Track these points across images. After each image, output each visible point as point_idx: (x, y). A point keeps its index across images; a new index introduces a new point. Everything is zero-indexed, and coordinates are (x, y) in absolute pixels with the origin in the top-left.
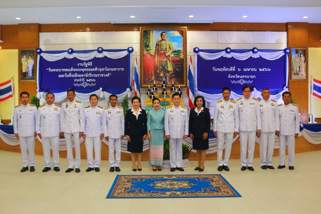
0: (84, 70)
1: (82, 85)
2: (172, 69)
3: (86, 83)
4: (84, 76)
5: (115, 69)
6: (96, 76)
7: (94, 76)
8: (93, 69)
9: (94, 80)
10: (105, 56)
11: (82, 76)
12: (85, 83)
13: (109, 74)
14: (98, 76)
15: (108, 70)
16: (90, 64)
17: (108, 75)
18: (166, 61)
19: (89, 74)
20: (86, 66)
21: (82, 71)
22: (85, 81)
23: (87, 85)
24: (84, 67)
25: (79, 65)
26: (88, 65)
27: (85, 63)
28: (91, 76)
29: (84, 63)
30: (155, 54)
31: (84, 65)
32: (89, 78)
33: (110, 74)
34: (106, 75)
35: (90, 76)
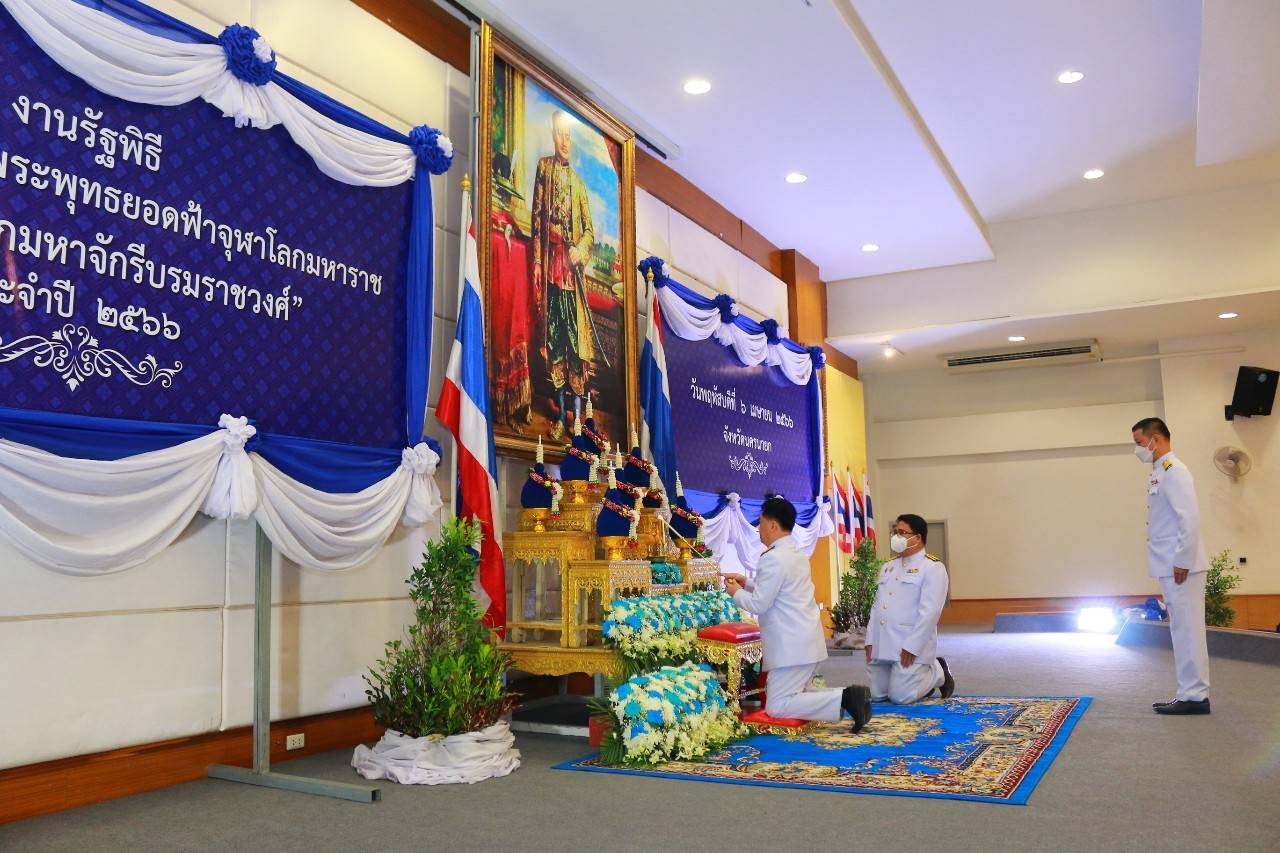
0: (80, 192)
1: (50, 352)
2: (592, 356)
3: (94, 342)
4: (73, 253)
5: (330, 269)
6: (188, 290)
7: (170, 280)
8: (170, 217)
9: (171, 329)
10: (280, 131)
11: (58, 248)
12: (76, 339)
13: (291, 295)
14: (204, 289)
15: (284, 255)
16: (146, 149)
17: (279, 306)
18: (570, 292)
19: (123, 250)
20: (100, 159)
21: (58, 192)
22: (85, 314)
23: (98, 362)
24: (76, 158)
25: (25, 118)
26: (120, 148)
27: (101, 124)
28: (146, 274)
29: (82, 117)
30: (534, 231)
31: (82, 133)
32: (122, 292)
33: (298, 300)
34: (270, 297)
35: (138, 278)
